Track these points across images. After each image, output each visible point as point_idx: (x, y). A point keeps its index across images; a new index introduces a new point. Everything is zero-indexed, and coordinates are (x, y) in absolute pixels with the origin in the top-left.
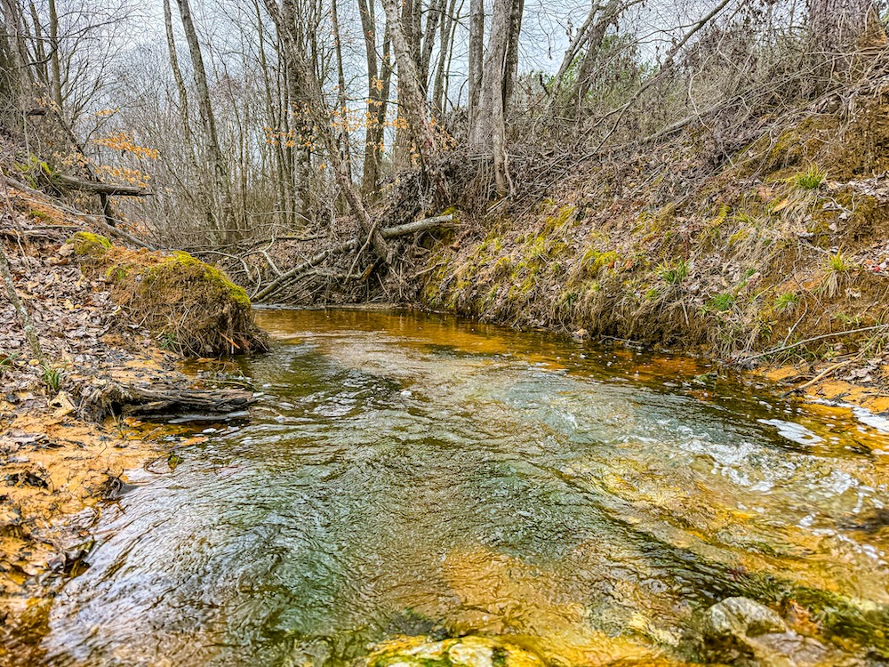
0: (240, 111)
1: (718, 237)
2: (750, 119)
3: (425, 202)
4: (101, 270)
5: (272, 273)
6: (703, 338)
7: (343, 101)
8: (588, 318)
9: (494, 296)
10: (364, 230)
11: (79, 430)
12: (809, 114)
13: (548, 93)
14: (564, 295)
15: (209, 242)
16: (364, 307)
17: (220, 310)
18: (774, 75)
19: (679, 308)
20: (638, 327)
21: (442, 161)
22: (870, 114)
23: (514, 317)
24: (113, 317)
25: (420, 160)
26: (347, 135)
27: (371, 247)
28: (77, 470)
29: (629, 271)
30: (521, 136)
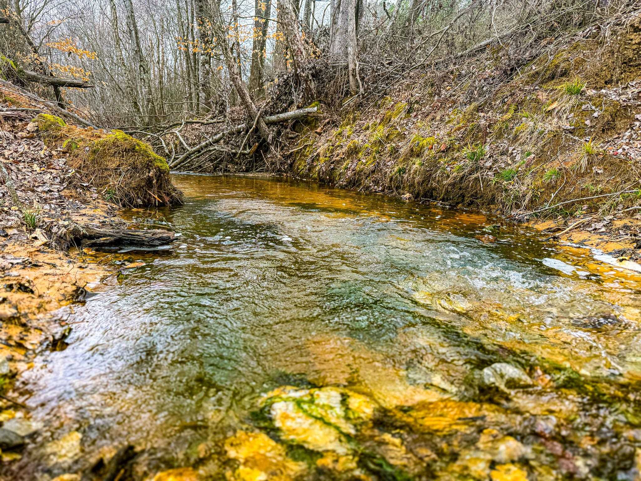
0: (157, 24)
1: (507, 127)
2: (535, 41)
3: (297, 97)
4: (58, 143)
5: (183, 148)
6: (492, 201)
7: (236, 18)
8: (412, 185)
9: (347, 169)
10: (251, 117)
11: (52, 255)
12: (577, 39)
13: (389, 17)
14: (396, 169)
15: (135, 124)
16: (251, 175)
17: (147, 174)
18: (554, 8)
19: (477, 179)
20: (447, 192)
21: (310, 66)
22: (620, 40)
23: (360, 184)
24: (69, 178)
25: (293, 65)
26: (238, 44)
27: (257, 130)
28: (54, 282)
29: (443, 152)
30: (368, 49)
